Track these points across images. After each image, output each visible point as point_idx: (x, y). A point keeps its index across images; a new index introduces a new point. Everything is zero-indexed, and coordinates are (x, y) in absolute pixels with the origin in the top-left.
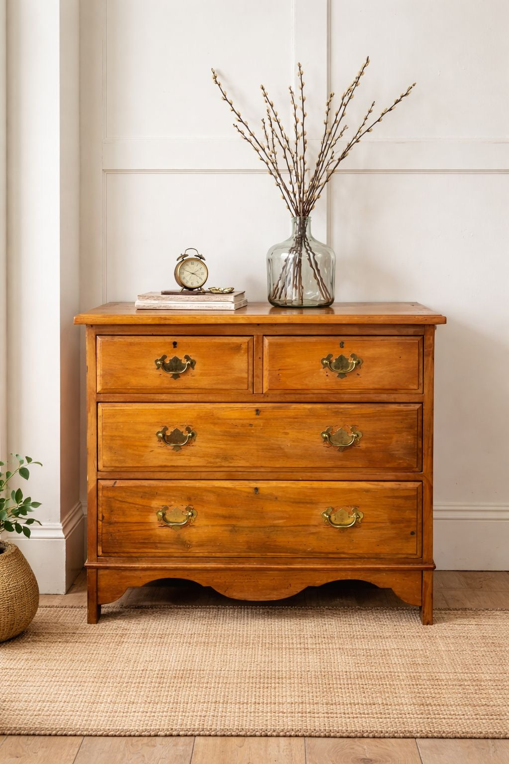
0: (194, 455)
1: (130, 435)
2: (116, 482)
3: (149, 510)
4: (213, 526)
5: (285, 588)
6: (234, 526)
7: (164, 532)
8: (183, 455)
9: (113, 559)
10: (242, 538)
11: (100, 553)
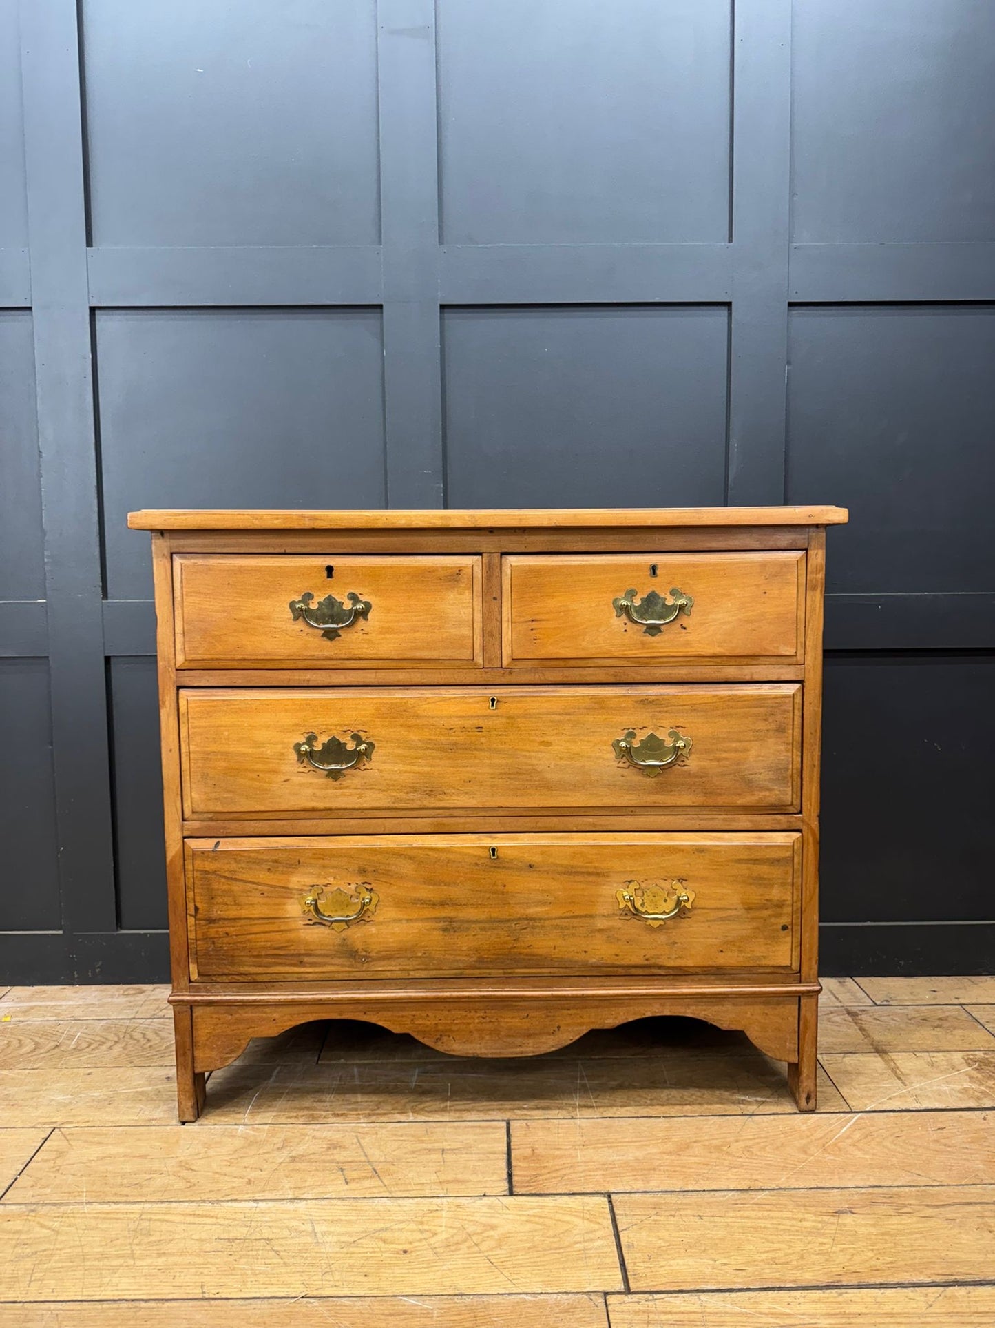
0: (368, 787)
1: (242, 750)
2: (219, 842)
3: (285, 892)
4: (408, 920)
5: (549, 1034)
6: (451, 920)
7: (316, 935)
8: (347, 787)
9: (218, 986)
10: (466, 942)
11: (194, 977)
